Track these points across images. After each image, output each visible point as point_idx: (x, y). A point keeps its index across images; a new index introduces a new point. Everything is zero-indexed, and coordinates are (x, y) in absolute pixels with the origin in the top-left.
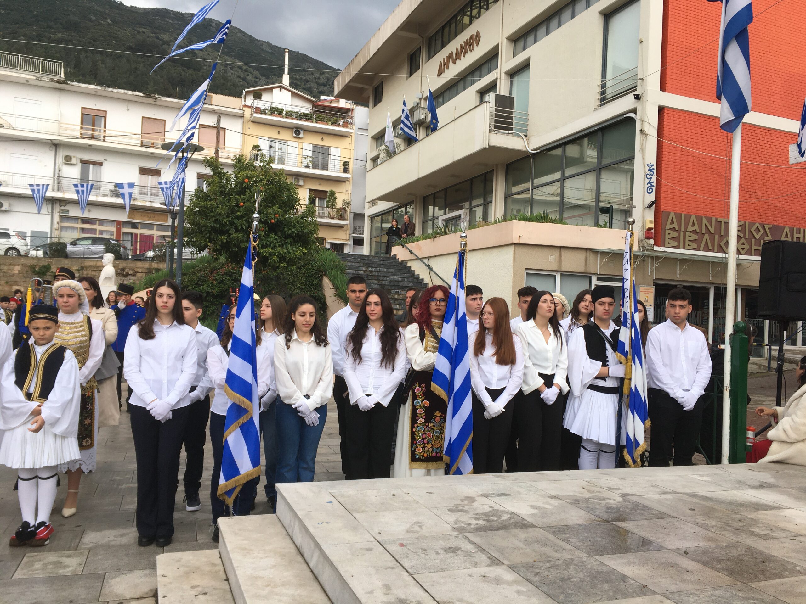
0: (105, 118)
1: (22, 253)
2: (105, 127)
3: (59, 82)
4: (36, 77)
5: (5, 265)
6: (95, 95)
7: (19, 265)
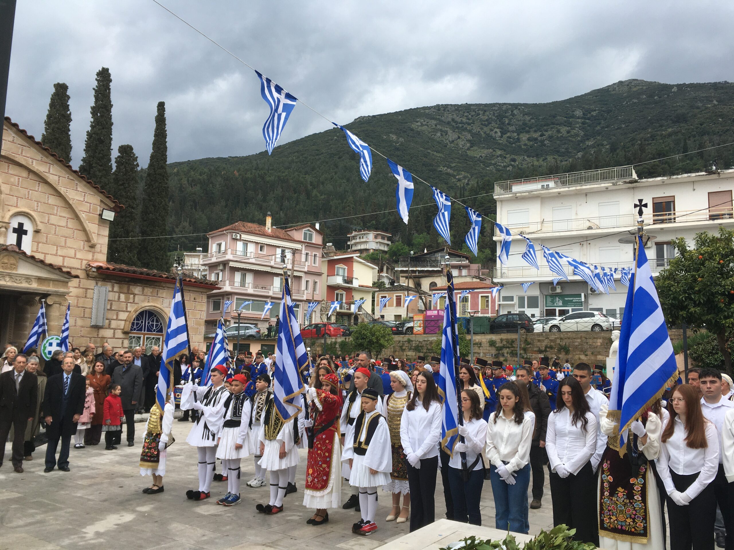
0: (674, 202)
1: (604, 328)
2: (674, 210)
3: (631, 182)
4: (613, 183)
5: (590, 338)
6: (663, 184)
7: (600, 339)
